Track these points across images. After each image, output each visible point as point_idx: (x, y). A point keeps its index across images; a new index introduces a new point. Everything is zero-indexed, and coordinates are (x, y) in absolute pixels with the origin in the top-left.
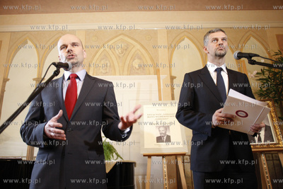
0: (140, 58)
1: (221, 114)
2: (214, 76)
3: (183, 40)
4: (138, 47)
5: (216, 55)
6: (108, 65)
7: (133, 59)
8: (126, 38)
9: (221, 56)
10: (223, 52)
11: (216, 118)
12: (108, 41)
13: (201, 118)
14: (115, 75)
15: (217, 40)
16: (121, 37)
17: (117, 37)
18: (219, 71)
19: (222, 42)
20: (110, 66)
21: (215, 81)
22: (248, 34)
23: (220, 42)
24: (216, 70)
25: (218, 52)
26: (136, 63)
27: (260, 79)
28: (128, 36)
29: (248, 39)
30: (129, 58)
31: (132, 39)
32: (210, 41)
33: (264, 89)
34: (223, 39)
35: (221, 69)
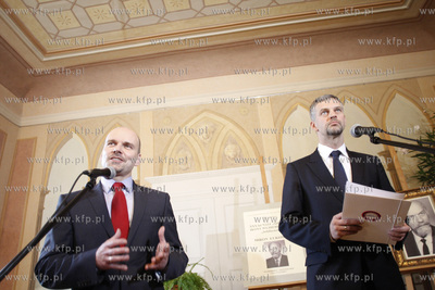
0: (234, 143)
1: (341, 221)
2: (329, 163)
3: (296, 109)
4: (231, 126)
5: (328, 133)
6: (189, 156)
7: (224, 144)
8: (212, 116)
9: (337, 134)
10: (337, 129)
11: (335, 227)
12: (187, 123)
13: (314, 228)
14: (201, 170)
15: (327, 111)
16: (204, 114)
17: (197, 115)
18: (335, 155)
19: (334, 115)
20: (192, 158)
21: (331, 171)
22: (391, 90)
23: (332, 114)
24: (331, 155)
25: (331, 129)
26: (230, 151)
27: (417, 156)
28: (213, 112)
29: (392, 97)
30: (219, 143)
31: (221, 115)
32: (318, 113)
33: (426, 169)
34: (337, 109)
35: (339, 153)
